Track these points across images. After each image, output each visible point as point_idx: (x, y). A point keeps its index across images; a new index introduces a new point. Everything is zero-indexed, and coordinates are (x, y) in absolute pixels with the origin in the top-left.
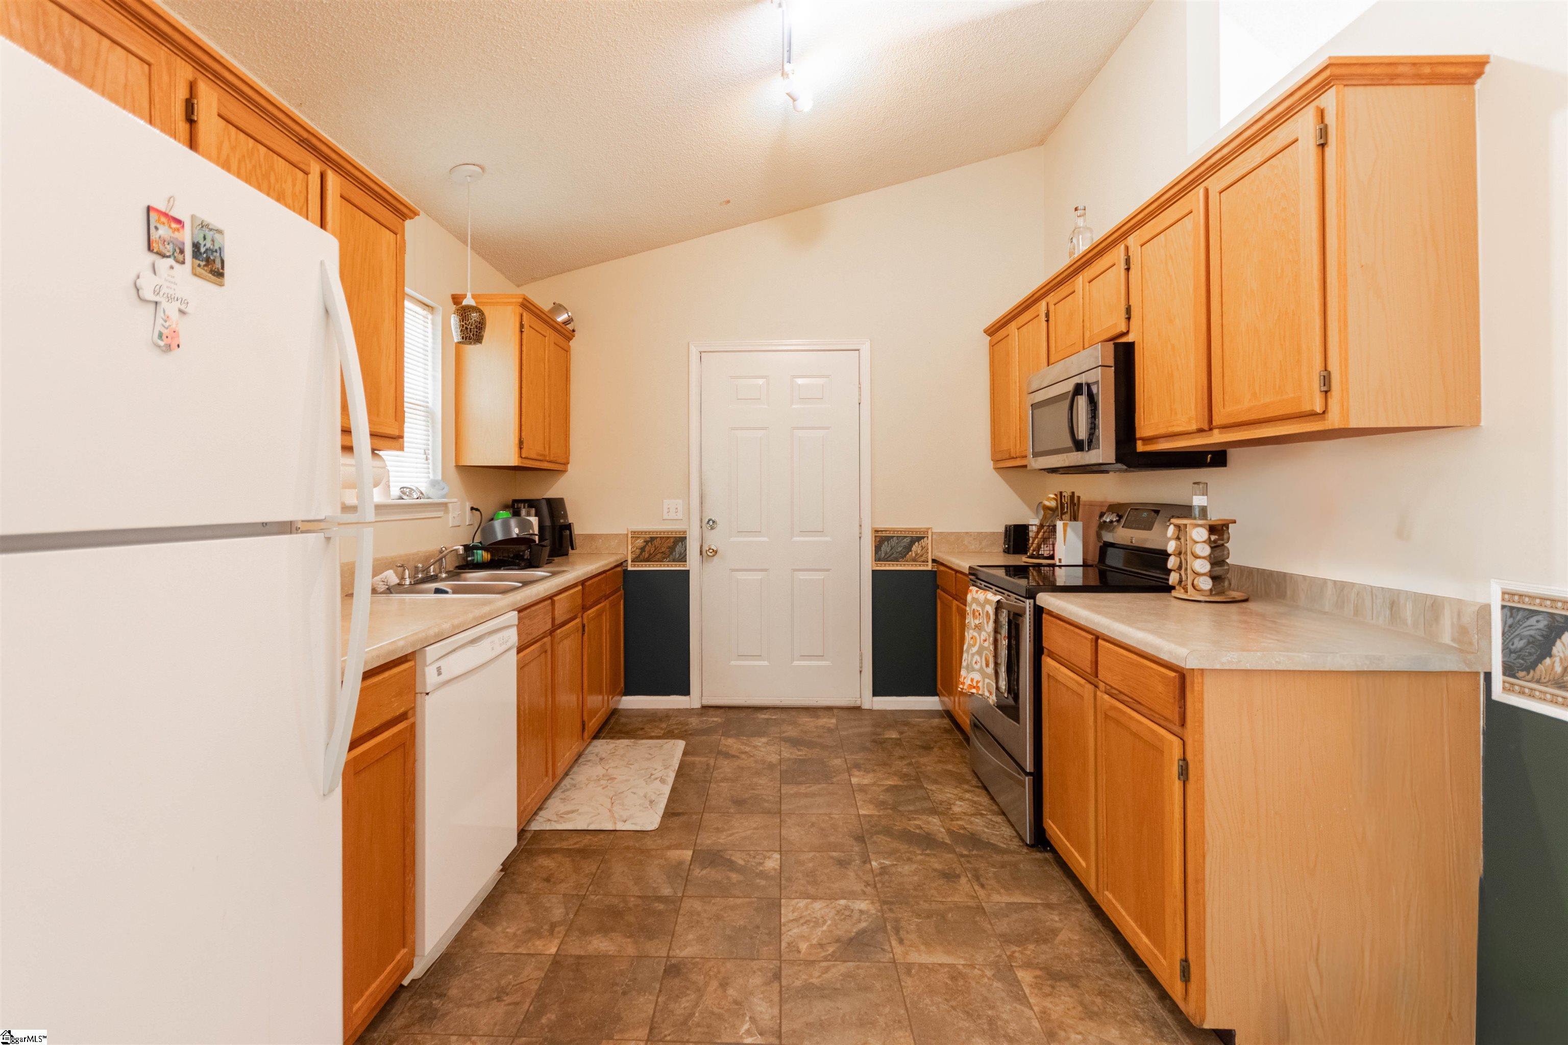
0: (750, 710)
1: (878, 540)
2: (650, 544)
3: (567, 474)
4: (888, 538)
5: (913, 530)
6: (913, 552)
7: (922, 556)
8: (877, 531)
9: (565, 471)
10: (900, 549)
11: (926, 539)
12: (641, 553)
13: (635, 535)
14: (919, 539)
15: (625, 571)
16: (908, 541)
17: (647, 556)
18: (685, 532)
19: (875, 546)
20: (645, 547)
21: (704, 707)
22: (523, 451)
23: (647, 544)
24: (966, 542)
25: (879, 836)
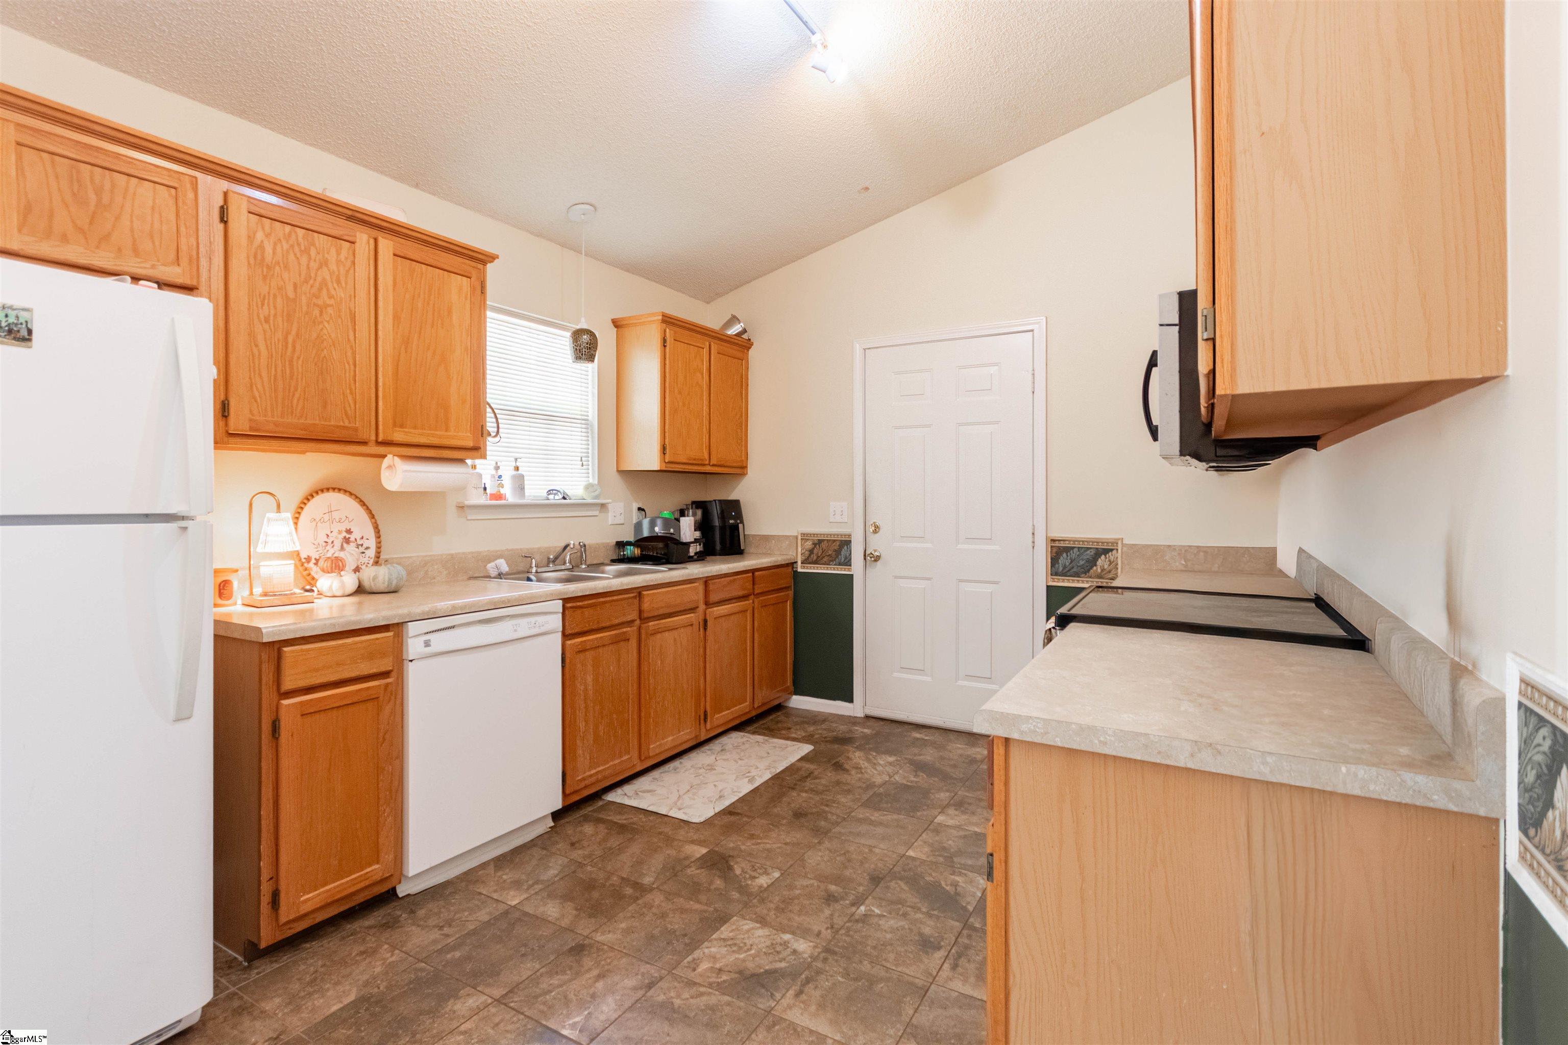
0: (911, 726)
1: (1055, 550)
2: (817, 546)
3: (747, 476)
4: (1067, 550)
5: (1104, 541)
6: (1099, 567)
7: (1110, 572)
8: (1053, 541)
9: (744, 474)
10: (1081, 563)
11: (1114, 552)
12: (810, 555)
13: (805, 537)
14: (1106, 551)
15: (796, 573)
16: (1092, 553)
17: (815, 558)
18: (850, 536)
19: (1052, 559)
20: (813, 549)
21: (868, 717)
22: (667, 456)
23: (815, 546)
24: (1167, 558)
25: (899, 882)
